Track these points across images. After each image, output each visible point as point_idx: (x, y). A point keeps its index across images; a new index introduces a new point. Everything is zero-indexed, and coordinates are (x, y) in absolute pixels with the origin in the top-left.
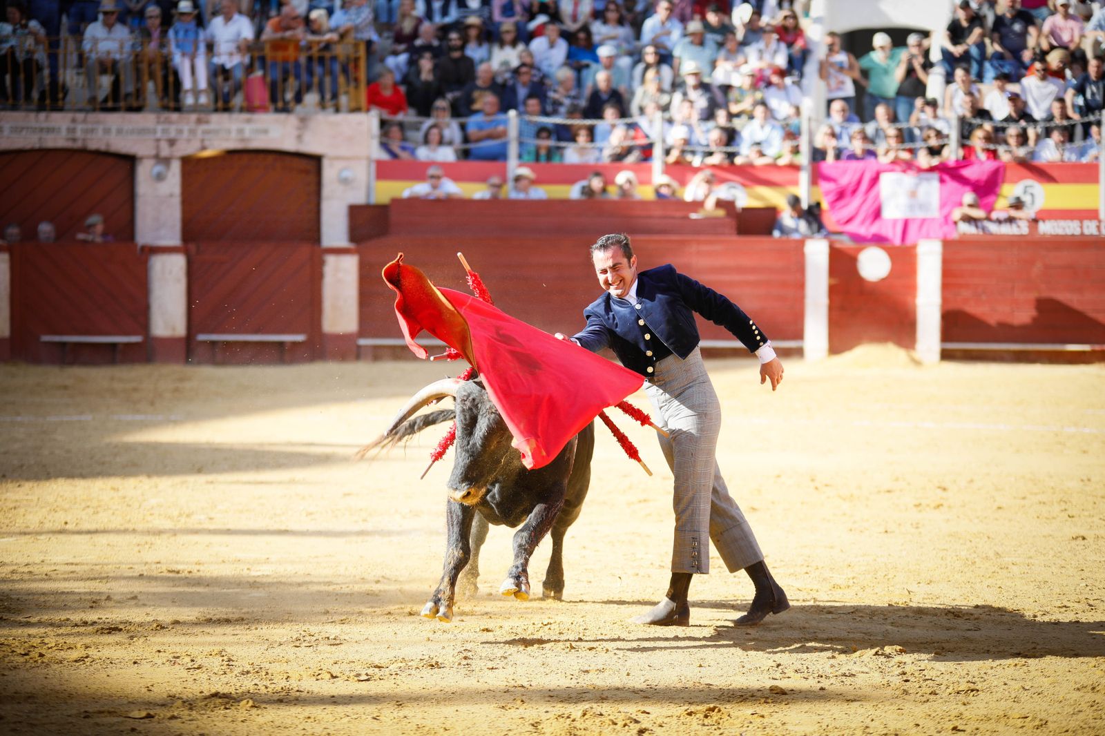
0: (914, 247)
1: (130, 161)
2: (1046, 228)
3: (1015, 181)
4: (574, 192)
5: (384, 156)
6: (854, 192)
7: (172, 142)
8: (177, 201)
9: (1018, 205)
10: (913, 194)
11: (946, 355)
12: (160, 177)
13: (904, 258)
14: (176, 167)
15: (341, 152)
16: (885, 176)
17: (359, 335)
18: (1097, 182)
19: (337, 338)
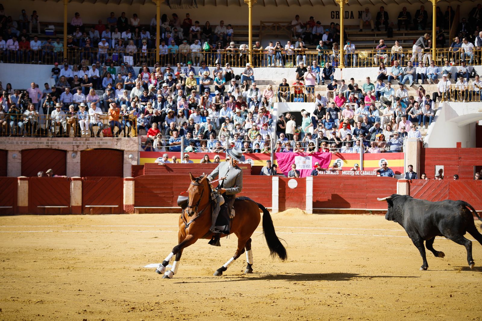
0: (305, 178)
1: (65, 152)
2: (344, 173)
3: (335, 159)
4: (201, 161)
5: (143, 150)
6: (287, 162)
7: (78, 146)
8: (79, 164)
9: (336, 166)
10: (304, 162)
11: (314, 212)
12: (74, 157)
13: (302, 182)
14: (79, 154)
15: (129, 149)
16: (296, 157)
17: (135, 205)
18: (359, 159)
19: (128, 206)
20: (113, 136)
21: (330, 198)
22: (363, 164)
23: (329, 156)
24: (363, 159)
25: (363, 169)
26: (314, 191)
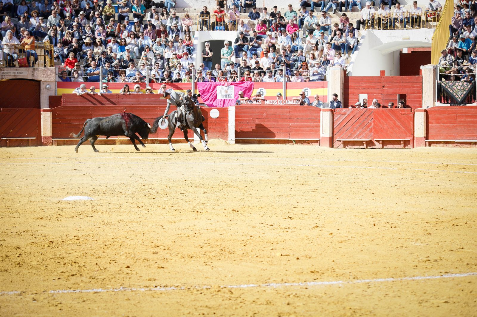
0: (227, 108)
2: (267, 102)
3: (258, 88)
5: (60, 80)
6: (208, 91)
9: (259, 95)
10: (226, 92)
11: (237, 142)
13: (224, 112)
15: (46, 79)
16: (218, 86)
17: (53, 137)
18: (282, 89)
19: (46, 138)
20: (30, 67)
21: (254, 128)
22: (286, 93)
23: (251, 85)
24: (286, 88)
25: (286, 98)
26: (236, 120)
